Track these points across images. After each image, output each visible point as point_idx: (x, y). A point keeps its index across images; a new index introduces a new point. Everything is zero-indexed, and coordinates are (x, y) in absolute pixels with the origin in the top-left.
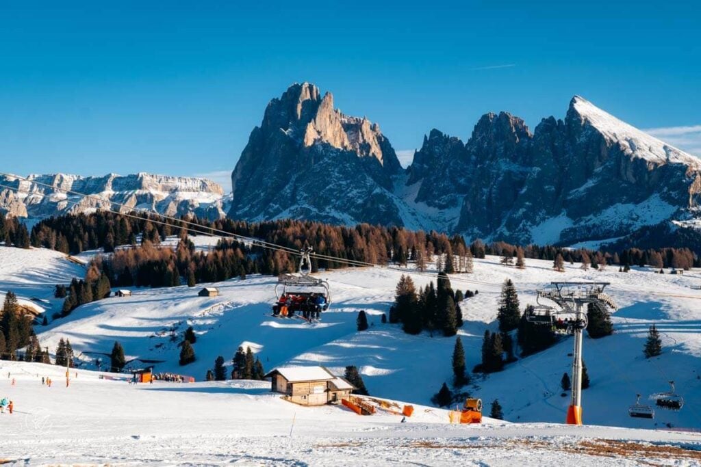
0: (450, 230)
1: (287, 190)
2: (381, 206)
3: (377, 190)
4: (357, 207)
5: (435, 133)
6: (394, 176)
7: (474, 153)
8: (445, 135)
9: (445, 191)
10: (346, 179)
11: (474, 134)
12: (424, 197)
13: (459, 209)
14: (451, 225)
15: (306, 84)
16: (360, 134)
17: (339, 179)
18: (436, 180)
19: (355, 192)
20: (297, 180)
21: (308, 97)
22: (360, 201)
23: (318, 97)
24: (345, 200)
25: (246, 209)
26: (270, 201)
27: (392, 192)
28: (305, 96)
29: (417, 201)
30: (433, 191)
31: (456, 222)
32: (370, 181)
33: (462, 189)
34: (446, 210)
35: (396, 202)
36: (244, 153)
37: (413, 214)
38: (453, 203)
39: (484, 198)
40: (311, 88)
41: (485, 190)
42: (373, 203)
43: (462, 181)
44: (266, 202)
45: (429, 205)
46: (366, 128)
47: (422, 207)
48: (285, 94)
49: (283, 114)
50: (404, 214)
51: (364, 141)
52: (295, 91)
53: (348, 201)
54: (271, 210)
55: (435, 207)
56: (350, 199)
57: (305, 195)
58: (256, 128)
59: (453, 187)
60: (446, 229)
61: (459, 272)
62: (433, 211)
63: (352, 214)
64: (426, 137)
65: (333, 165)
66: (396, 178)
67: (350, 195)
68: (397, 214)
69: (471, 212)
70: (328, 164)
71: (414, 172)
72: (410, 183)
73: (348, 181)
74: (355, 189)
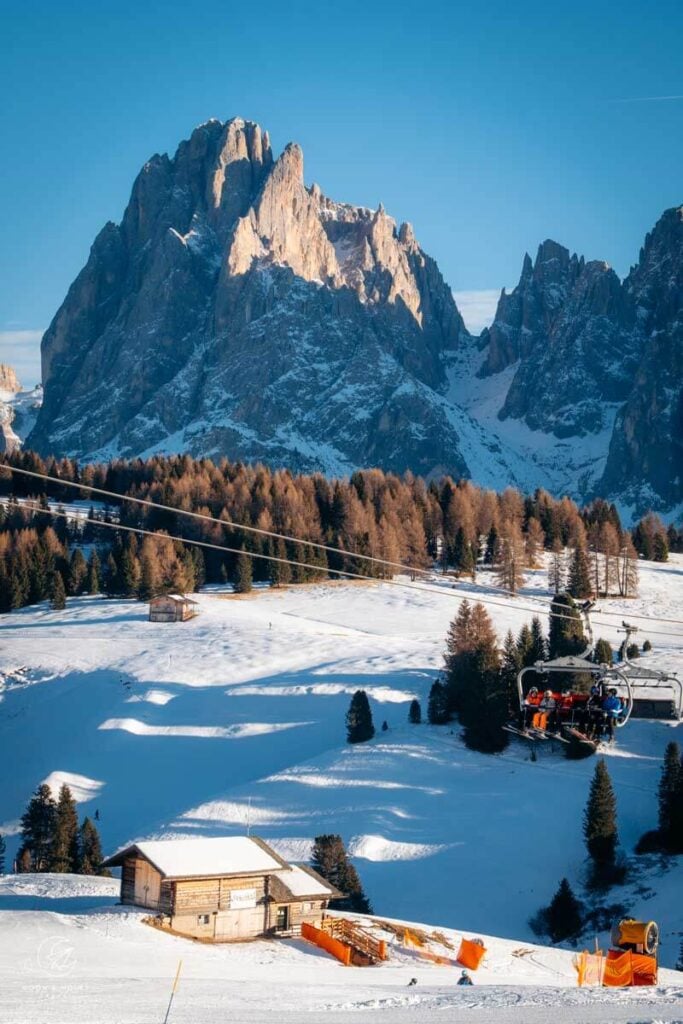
0: (582, 490)
1: (182, 383)
2: (414, 426)
3: (407, 388)
4: (356, 428)
5: (549, 249)
6: (449, 354)
7: (643, 302)
8: (575, 256)
9: (573, 393)
10: (329, 358)
11: (644, 254)
12: (522, 405)
13: (606, 437)
14: (585, 478)
15: (239, 123)
16: (368, 248)
17: (311, 359)
18: (550, 366)
19: (350, 390)
20: (210, 358)
21: (243, 153)
22: (363, 414)
23: (267, 154)
24: (326, 411)
25: (76, 428)
26: (136, 410)
27: (442, 394)
28: (235, 150)
29: (502, 416)
30: (542, 391)
31: (599, 470)
32: (387, 363)
33: (614, 390)
34: (574, 441)
35: (452, 417)
36: (75, 288)
37: (494, 448)
38: (590, 422)
39: (667, 411)
40: (249, 132)
41: (670, 392)
42: (395, 418)
43: (614, 368)
44: (128, 412)
45: (533, 425)
46: (382, 233)
47: (514, 431)
48: (185, 145)
49: (177, 192)
50: (471, 448)
51: (378, 265)
52: (211, 138)
53: (332, 414)
54: (138, 433)
55: (547, 431)
56: (337, 410)
57: (226, 396)
58: (110, 225)
59: (593, 383)
60: (574, 487)
61: (604, 595)
62: (543, 442)
63: (339, 446)
64: (527, 260)
65: (299, 323)
66: (454, 359)
67: (339, 397)
68: (453, 446)
69: (635, 446)
70: (286, 321)
71: (499, 345)
72: (485, 372)
73: (336, 364)
74: (353, 383)
